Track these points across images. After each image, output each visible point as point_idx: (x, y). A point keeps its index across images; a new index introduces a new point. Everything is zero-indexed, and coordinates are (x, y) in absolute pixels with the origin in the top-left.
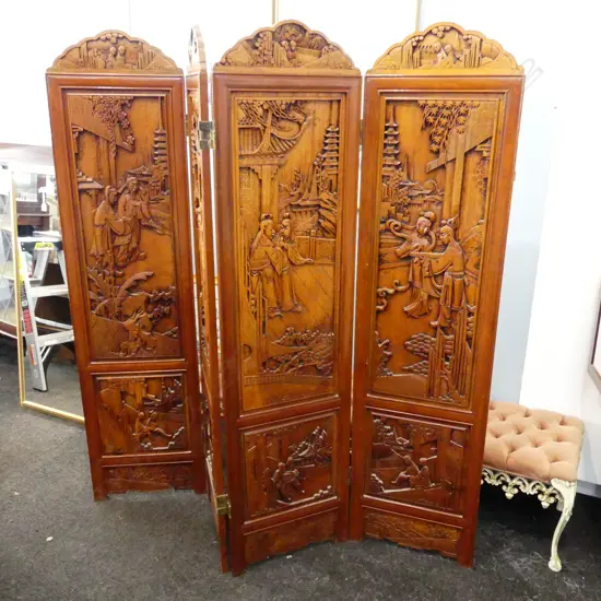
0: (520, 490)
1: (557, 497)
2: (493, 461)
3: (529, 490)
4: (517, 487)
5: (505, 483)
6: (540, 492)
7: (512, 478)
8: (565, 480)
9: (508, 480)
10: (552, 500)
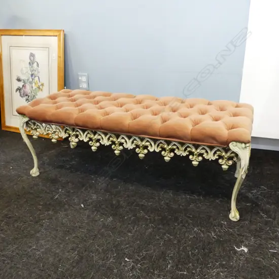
0: (203, 158)
1: (235, 159)
2: (179, 134)
3: (211, 156)
4: (201, 155)
5: (191, 153)
6: (220, 157)
7: (197, 147)
8: (242, 142)
9: (194, 150)
10: (231, 162)
